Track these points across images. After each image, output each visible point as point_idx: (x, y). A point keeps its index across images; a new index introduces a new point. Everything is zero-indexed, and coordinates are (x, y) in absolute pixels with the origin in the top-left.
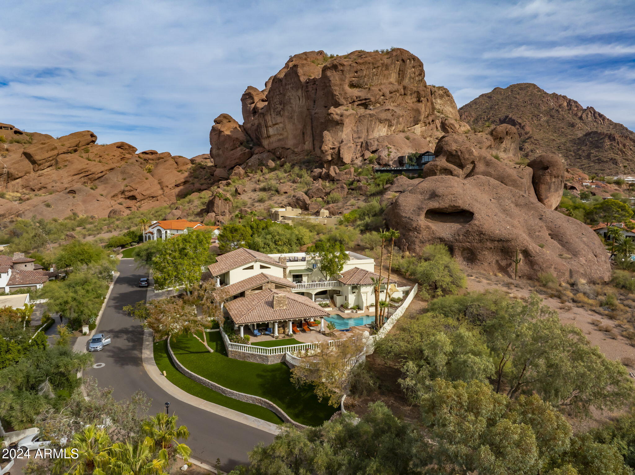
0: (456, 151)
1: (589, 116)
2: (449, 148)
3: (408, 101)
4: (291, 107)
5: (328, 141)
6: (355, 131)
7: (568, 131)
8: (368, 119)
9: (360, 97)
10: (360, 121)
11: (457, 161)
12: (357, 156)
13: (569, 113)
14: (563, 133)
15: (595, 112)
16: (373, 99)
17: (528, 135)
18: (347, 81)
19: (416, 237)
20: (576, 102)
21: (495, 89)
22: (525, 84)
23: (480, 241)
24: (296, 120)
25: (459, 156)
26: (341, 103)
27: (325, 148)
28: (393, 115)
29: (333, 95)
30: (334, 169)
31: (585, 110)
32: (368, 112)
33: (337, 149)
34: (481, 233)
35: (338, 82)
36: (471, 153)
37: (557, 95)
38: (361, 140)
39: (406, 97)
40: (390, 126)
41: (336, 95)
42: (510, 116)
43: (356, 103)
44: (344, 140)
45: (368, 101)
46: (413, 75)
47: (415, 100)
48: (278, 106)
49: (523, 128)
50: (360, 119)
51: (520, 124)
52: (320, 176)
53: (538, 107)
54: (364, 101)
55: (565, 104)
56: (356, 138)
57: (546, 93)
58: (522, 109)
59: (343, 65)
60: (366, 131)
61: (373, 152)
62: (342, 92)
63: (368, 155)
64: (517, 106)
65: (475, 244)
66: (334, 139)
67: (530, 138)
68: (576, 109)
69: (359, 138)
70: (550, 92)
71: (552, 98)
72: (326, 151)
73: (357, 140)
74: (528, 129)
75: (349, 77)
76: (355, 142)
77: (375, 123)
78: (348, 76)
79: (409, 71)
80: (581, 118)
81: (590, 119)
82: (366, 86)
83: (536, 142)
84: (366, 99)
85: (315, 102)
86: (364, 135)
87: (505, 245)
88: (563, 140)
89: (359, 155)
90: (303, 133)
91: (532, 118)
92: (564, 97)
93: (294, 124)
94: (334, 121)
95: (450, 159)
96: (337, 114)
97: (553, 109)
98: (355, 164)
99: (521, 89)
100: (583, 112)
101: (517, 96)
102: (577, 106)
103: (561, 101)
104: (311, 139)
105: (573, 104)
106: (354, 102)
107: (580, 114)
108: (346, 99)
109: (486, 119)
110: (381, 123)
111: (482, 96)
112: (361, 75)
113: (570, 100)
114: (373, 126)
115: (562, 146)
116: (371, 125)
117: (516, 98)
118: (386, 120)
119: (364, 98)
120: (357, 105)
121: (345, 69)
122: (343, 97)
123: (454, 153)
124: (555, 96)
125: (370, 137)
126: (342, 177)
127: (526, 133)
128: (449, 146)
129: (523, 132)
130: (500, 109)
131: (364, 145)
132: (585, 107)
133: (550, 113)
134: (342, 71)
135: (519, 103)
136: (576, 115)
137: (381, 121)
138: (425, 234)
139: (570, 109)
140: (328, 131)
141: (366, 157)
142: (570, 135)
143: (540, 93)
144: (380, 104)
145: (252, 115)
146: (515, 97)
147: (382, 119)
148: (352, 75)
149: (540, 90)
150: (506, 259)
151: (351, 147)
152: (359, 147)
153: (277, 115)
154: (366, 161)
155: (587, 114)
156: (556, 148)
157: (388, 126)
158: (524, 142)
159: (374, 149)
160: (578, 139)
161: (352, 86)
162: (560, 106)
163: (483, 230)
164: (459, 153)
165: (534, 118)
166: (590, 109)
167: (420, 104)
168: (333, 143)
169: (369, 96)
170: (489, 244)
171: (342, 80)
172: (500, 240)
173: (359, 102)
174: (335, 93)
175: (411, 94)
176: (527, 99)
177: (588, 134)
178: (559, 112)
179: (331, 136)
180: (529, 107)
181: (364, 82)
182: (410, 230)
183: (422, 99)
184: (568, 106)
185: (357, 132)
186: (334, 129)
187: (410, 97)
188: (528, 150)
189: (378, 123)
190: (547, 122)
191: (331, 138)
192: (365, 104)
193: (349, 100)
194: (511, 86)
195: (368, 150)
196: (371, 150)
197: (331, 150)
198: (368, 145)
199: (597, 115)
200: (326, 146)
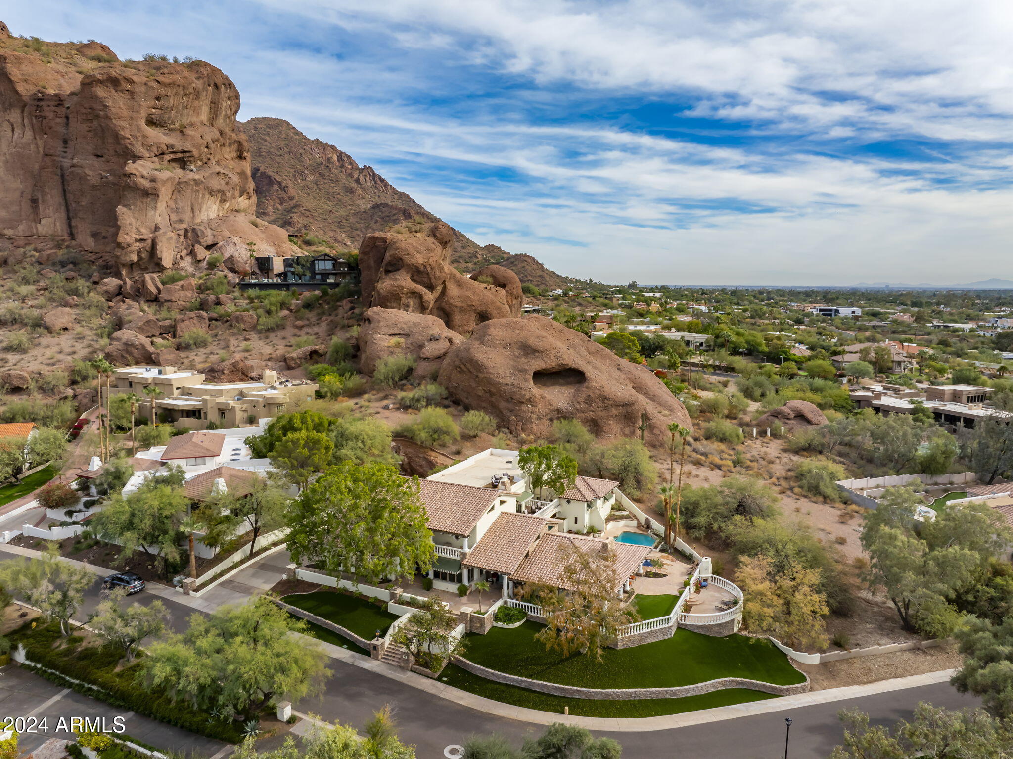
0: (425, 266)
1: (368, 179)
2: (413, 261)
3: (226, 157)
5: (128, 227)
6: (172, 209)
7: (346, 199)
8: (192, 189)
9: (172, 147)
10: (179, 192)
11: (426, 280)
12: (182, 254)
13: (341, 172)
14: (340, 201)
15: (374, 174)
16: (195, 153)
17: (294, 202)
18: (143, 114)
19: (532, 412)
20: (349, 157)
22: (274, 119)
23: (606, 408)
25: (428, 274)
26: (138, 154)
27: (125, 238)
28: (227, 183)
29: (117, 137)
30: (153, 279)
31: (362, 170)
32: (191, 175)
33: (149, 242)
34: (604, 398)
35: (125, 113)
36: (441, 269)
37: (321, 143)
38: (185, 225)
39: (223, 149)
40: (223, 201)
41: (125, 138)
42: (262, 169)
43: (167, 157)
44: (160, 225)
45: (188, 155)
46: (229, 112)
47: (234, 154)
49: (284, 189)
50: (179, 187)
51: (280, 183)
52: (120, 293)
53: (300, 158)
54: (180, 155)
55: (335, 158)
56: (175, 222)
57: (306, 138)
58: (278, 159)
59: (132, 82)
60: (190, 209)
61: (209, 248)
62: (138, 134)
63: (201, 253)
64: (269, 153)
65: (600, 413)
66: (139, 223)
67: (295, 206)
68: (349, 167)
69: (181, 221)
70: (312, 138)
71: (317, 147)
72: (129, 246)
73: (177, 226)
74: (292, 192)
75: (145, 107)
76: (174, 228)
77: (204, 195)
78: (142, 103)
79: (224, 104)
80: (357, 181)
81: (369, 184)
82: (172, 126)
83: (308, 213)
84: (184, 152)
85: (65, 142)
86: (187, 216)
87: (629, 409)
88: (342, 212)
89: (184, 252)
90: (33, 201)
91: (294, 175)
92: (333, 148)
94: (138, 189)
95: (416, 277)
96: (143, 176)
97: (322, 164)
98: (182, 269)
99: (269, 127)
100: (360, 173)
101: (267, 138)
102: (350, 163)
103: (329, 153)
104: (63, 215)
105: (346, 159)
106: (163, 154)
108: (148, 147)
110: (212, 196)
112: (166, 105)
113: (341, 153)
114: (200, 201)
115: (344, 221)
116: (197, 198)
117: (266, 141)
118: (219, 191)
119: (180, 149)
120: (169, 161)
121: (137, 90)
122: (140, 143)
123: (422, 268)
124: (319, 143)
125: (198, 221)
126: (177, 295)
127: (291, 199)
128: (413, 258)
129: (285, 196)
131: (190, 234)
132: (361, 166)
133: (316, 168)
134: (131, 93)
135: (272, 150)
136: (351, 175)
137: (212, 193)
138: (541, 408)
139: (342, 166)
140: (125, 206)
141: (200, 257)
142: (351, 205)
143: (298, 137)
144: (201, 161)
146: (263, 139)
147: (215, 189)
148: (152, 103)
149: (297, 133)
150: (629, 426)
151: (171, 238)
152: (182, 237)
154: (201, 264)
155: (365, 175)
156: (336, 224)
157: (220, 202)
158: (289, 211)
159: (210, 243)
160: (364, 212)
161: (151, 122)
162: (329, 160)
163: (605, 394)
164: (429, 269)
165: (298, 176)
166: (368, 169)
167: (244, 163)
168: (138, 230)
169: (188, 146)
170: (614, 411)
171: (132, 109)
172: (625, 405)
173: (172, 156)
174: (122, 133)
175: (230, 145)
176: (282, 144)
177: (376, 207)
178: (330, 170)
179: (134, 217)
180: (287, 157)
181: (170, 118)
182: (523, 403)
183: (245, 154)
184: (338, 161)
185: (177, 211)
186: (139, 203)
187: (228, 150)
188: (300, 226)
189: (207, 196)
190: (316, 182)
191: (133, 220)
192: (182, 160)
193: (155, 149)
194: (253, 120)
195: (200, 243)
196: (205, 244)
197: (138, 244)
198: (198, 235)
199: (377, 179)
200: (125, 236)
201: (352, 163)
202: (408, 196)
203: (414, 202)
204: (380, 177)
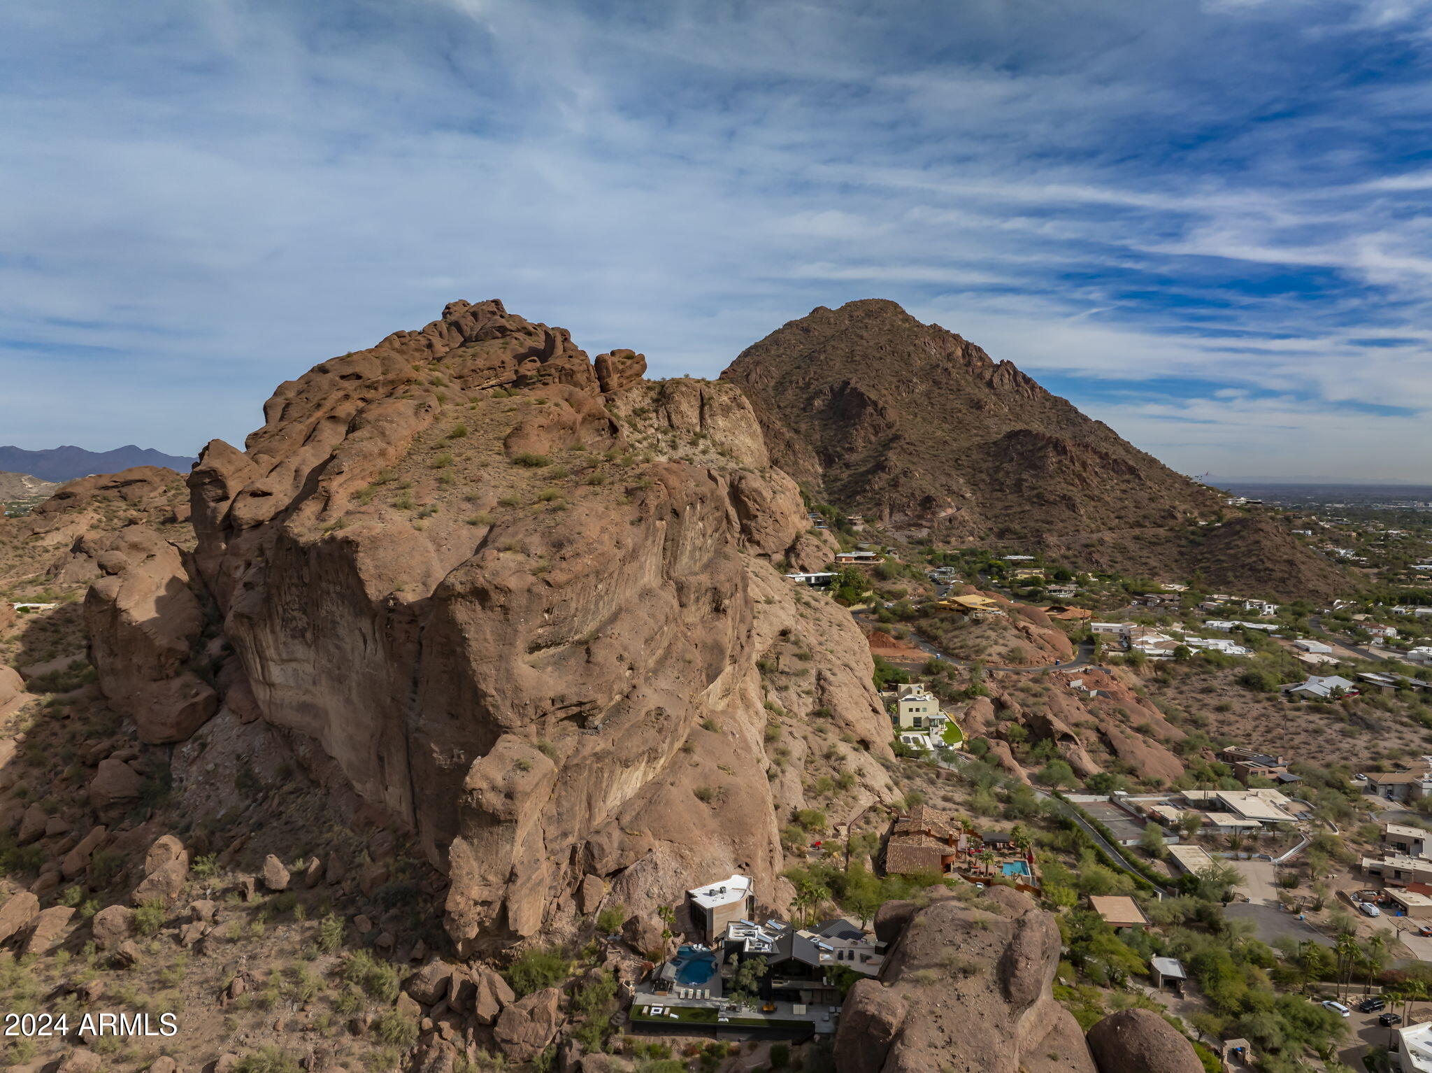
1: (1006, 381)
4: (338, 647)
5: (465, 880)
6: (550, 818)
7: (970, 418)
8: (590, 769)
9: (562, 698)
10: (565, 784)
12: (561, 900)
13: (967, 372)
14: (960, 422)
15: (1016, 372)
16: (600, 702)
17: (893, 430)
18: (524, 642)
20: (979, 350)
21: (816, 310)
22: (878, 301)
24: (354, 692)
26: (502, 724)
27: (457, 902)
28: (660, 731)
29: (477, 695)
30: (491, 986)
31: (998, 366)
32: (589, 742)
33: (497, 904)
35: (492, 648)
37: (940, 329)
38: (571, 840)
39: (685, 611)
40: (653, 760)
41: (485, 695)
42: (853, 383)
43: (553, 718)
44: (518, 868)
45: (589, 706)
47: (708, 610)
48: (296, 614)
49: (881, 412)
50: (565, 776)
51: (875, 404)
52: (446, 1003)
53: (906, 360)
54: (575, 710)
55: (959, 352)
56: (555, 839)
57: (919, 325)
58: (876, 364)
59: (507, 591)
60: (584, 804)
61: (609, 878)
62: (506, 685)
63: (595, 891)
64: (865, 356)
66: (485, 867)
67: (896, 438)
68: (979, 364)
69: (565, 835)
70: (926, 321)
71: (933, 339)
72: (462, 915)
73: (556, 846)
74: (892, 415)
75: (526, 629)
76: (552, 854)
77: (612, 771)
78: (522, 628)
79: (690, 534)
80: (990, 384)
81: (1006, 387)
82: (577, 638)
83: (911, 448)
84: (580, 704)
85: (415, 683)
86: (578, 821)
88: (962, 442)
89: (567, 893)
90: (381, 759)
91: (897, 387)
92: (957, 338)
93: (348, 701)
94: (485, 812)
96: (494, 788)
97: (938, 366)
98: (555, 932)
99: (869, 314)
100: (994, 372)
101: (865, 334)
102: (981, 359)
103: (950, 347)
104: (407, 794)
105: (974, 353)
106: (545, 714)
107: (987, 375)
108: (520, 708)
109: (801, 384)
110: (628, 766)
111: (789, 325)
112: (564, 613)
113: (968, 345)
114: (604, 785)
115: (964, 458)
116: (599, 780)
117: (862, 338)
118: (642, 752)
119: (575, 700)
120: (556, 724)
121: (514, 604)
122: (508, 703)
124: (936, 332)
125: (598, 821)
126: (522, 1030)
127: (889, 426)
129: (882, 423)
130: (831, 363)
131: (580, 853)
132: (996, 361)
133: (931, 372)
134: (505, 609)
135: (869, 351)
136: (980, 376)
137: (627, 763)
139: (968, 364)
140: (465, 838)
141: (591, 902)
142: (975, 428)
143: (907, 325)
144: (620, 693)
145: (221, 535)
146: (858, 336)
147: (634, 755)
148: (536, 621)
149: (907, 318)
151: (540, 880)
152: (565, 866)
153: (294, 637)
154: (590, 918)
155: (1002, 375)
156: (952, 463)
157: (648, 763)
158: (886, 445)
159: (613, 867)
160: (994, 443)
161: (535, 648)
162: (949, 357)
165: (902, 388)
166: (1007, 365)
167: (721, 622)
168: (482, 882)
169: (590, 693)
171: (506, 641)
173: (561, 714)
174: (483, 686)
175: (697, 600)
176: (883, 340)
177: (1012, 435)
178: (949, 374)
179: (477, 859)
180: (889, 360)
181: (571, 626)
183: (726, 603)
184: (963, 356)
185: (559, 818)
186: (486, 834)
187: (694, 610)
188: (897, 471)
189: (618, 770)
190: (928, 395)
191: (475, 864)
192: (580, 717)
193: (530, 711)
194: (848, 305)
195: (592, 870)
196: (603, 872)
197: (479, 908)
198: (593, 855)
199: (1020, 379)
200: (459, 898)
201: (983, 357)
202: (1066, 402)
203: (1076, 411)
204: (1024, 377)
